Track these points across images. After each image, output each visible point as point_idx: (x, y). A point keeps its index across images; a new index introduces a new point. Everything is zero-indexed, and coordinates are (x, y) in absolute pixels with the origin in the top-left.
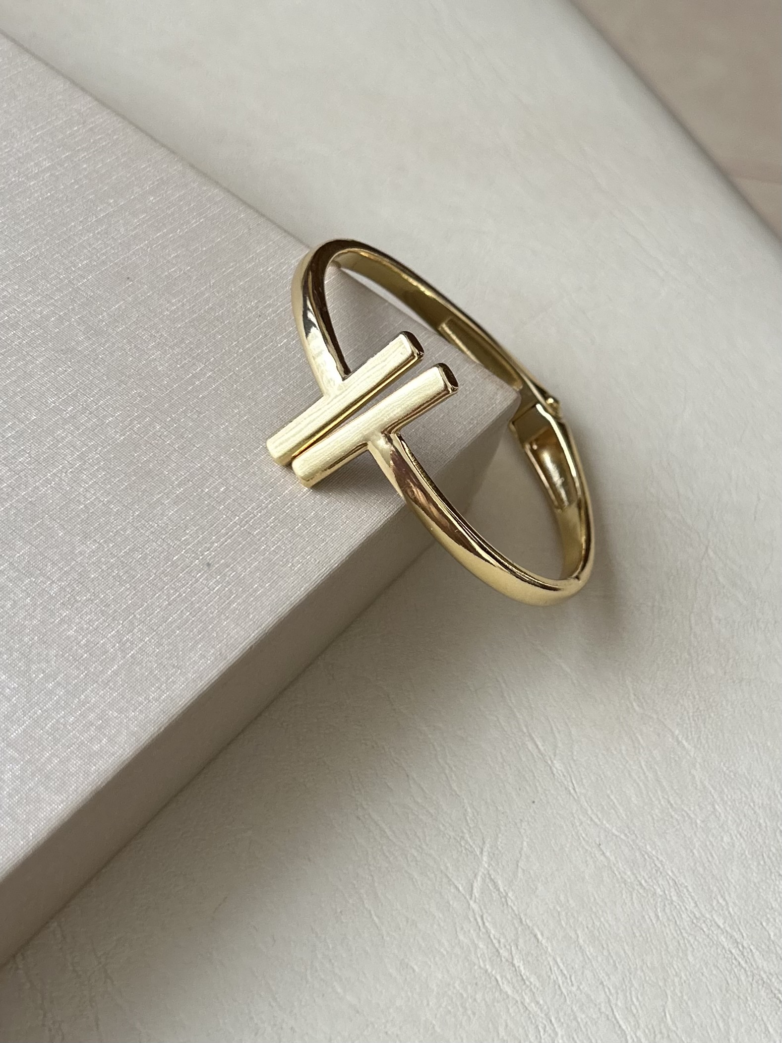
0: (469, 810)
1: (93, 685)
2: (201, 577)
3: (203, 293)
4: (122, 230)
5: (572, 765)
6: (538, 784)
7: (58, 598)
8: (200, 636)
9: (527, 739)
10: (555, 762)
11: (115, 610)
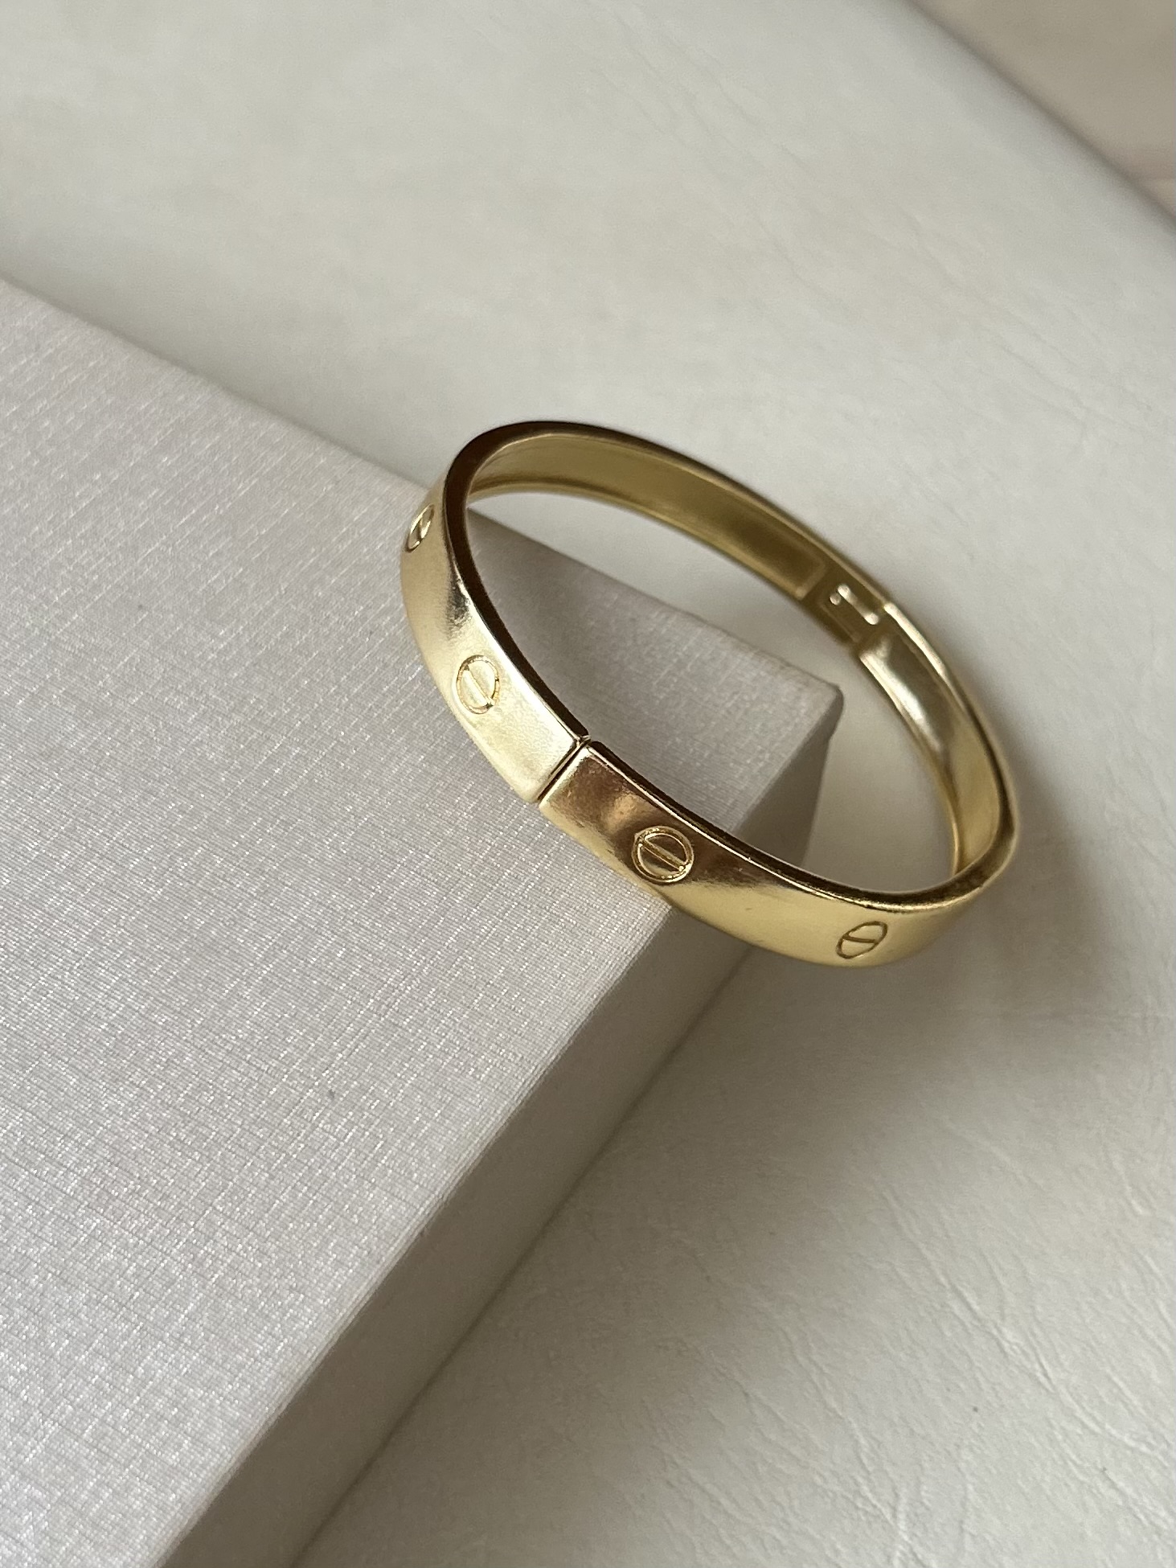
0: (863, 1441)
1: (155, 1347)
2: (319, 1120)
3: (269, 610)
4: (121, 525)
5: (1037, 1331)
6: (978, 1375)
7: (79, 1197)
8: (330, 1227)
9: (949, 1295)
10: (1005, 1330)
11: (179, 1203)
